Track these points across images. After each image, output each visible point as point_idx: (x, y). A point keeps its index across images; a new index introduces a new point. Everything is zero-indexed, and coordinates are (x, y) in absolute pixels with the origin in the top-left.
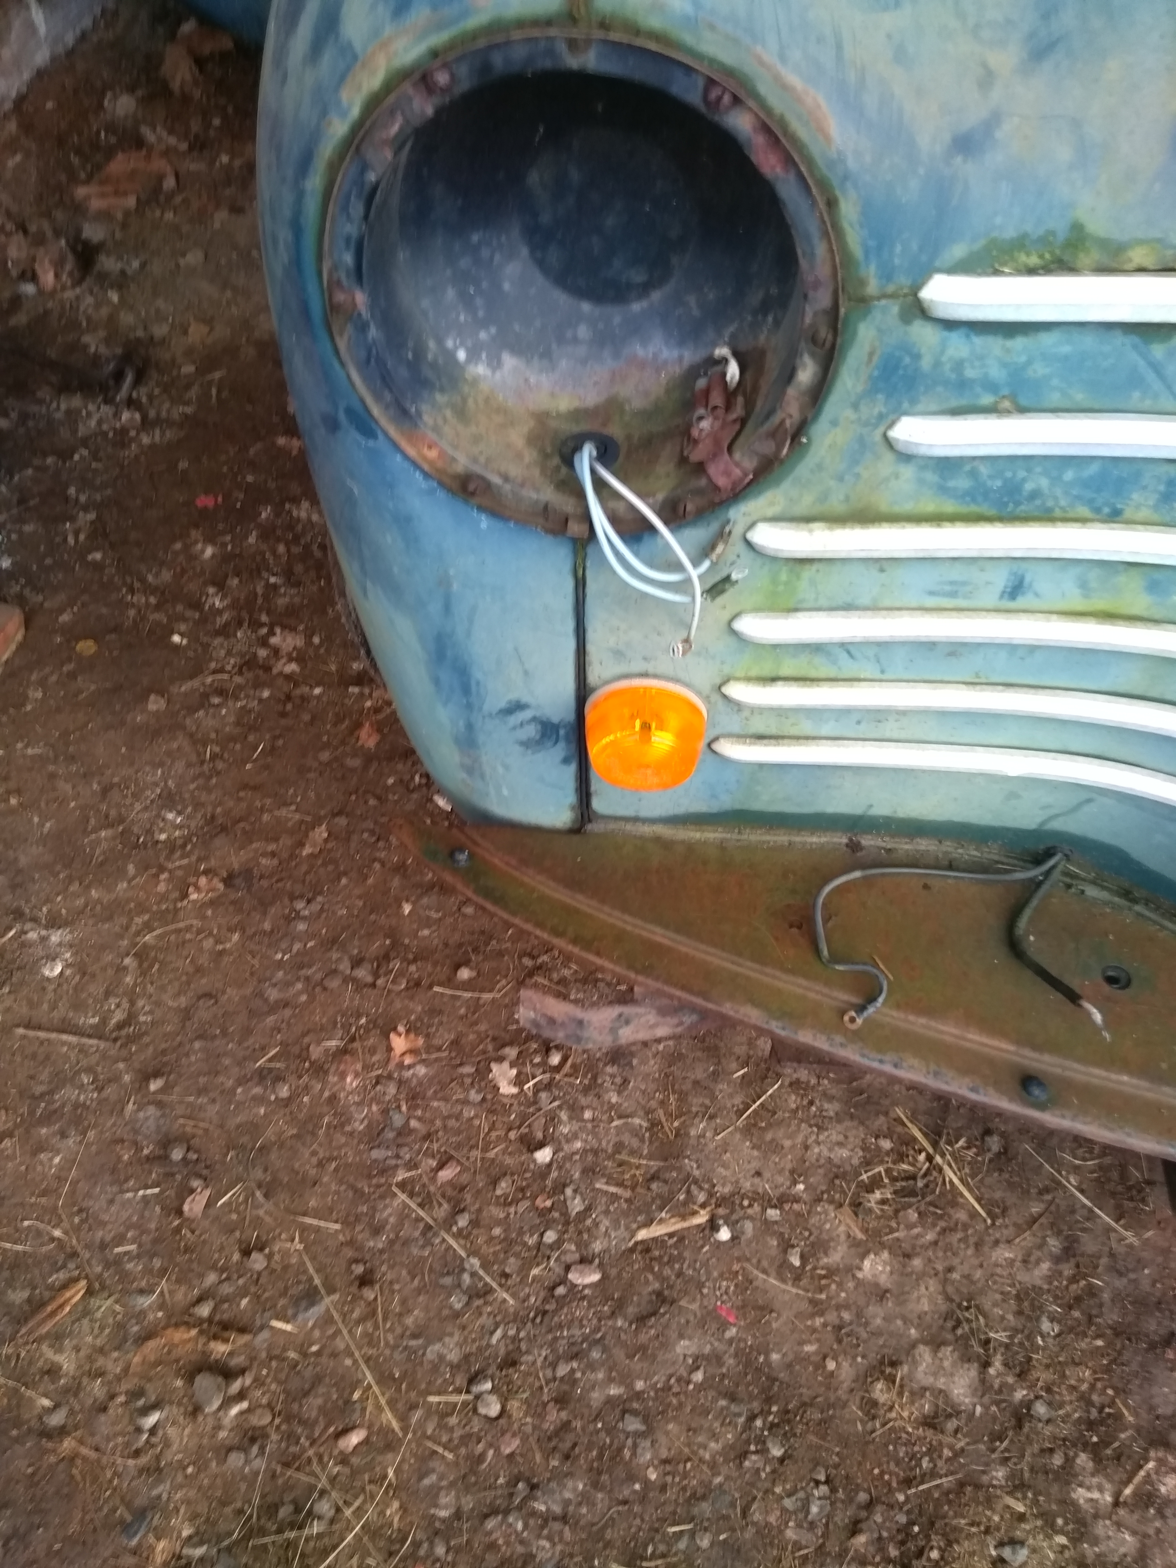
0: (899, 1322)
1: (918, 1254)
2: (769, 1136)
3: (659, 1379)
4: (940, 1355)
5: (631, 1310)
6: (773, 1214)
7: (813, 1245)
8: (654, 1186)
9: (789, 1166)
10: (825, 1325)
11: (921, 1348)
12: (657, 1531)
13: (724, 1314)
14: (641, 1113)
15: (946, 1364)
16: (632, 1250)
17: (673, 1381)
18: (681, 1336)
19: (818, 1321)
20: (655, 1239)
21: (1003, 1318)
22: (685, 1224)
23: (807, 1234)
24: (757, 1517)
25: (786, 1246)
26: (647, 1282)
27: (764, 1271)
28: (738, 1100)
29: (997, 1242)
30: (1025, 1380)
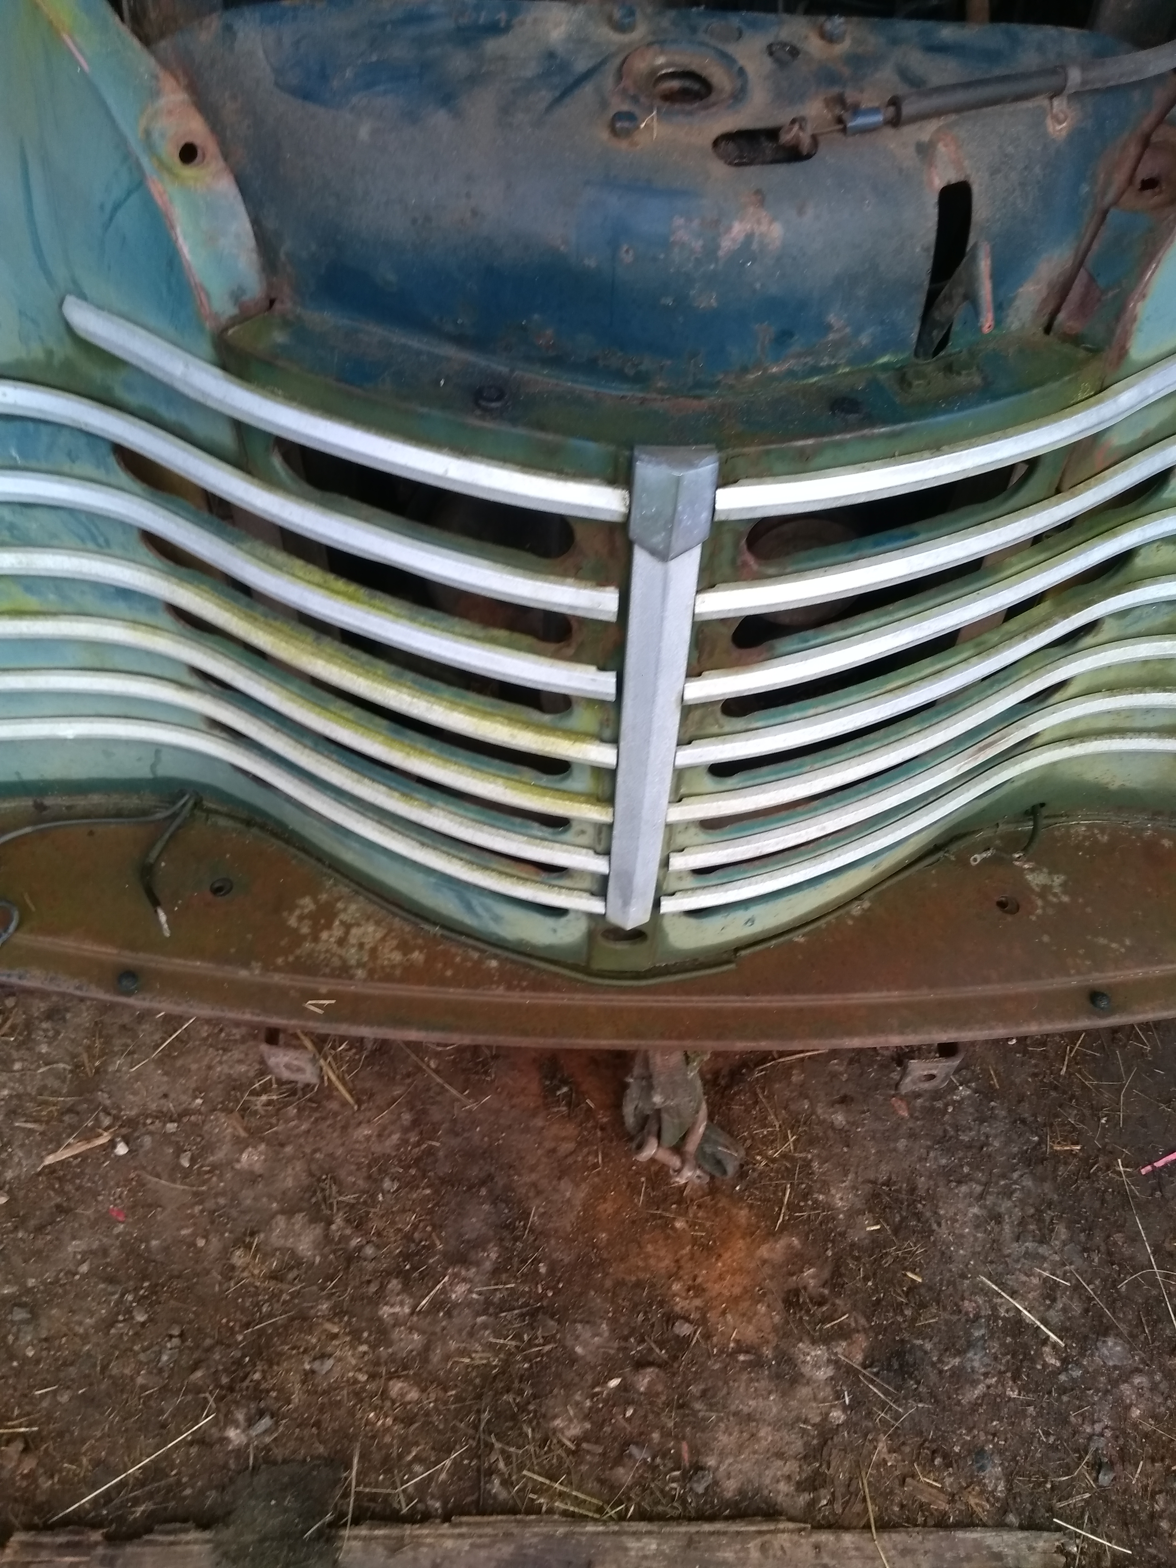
0: (265, 1200)
1: (290, 1143)
2: (179, 1063)
3: (49, 1277)
4: (293, 1221)
5: (32, 1223)
6: (171, 1127)
7: (203, 1148)
8: (66, 1118)
9: (193, 1086)
10: (202, 1211)
11: (279, 1217)
12: (25, 1396)
13: (114, 1214)
14: (67, 1059)
15: (297, 1227)
16: (39, 1174)
17: (62, 1274)
18: (74, 1238)
19: (197, 1209)
20: (61, 1162)
21: (354, 1183)
22: (89, 1146)
23: (199, 1139)
24: (115, 1372)
25: (179, 1151)
26: (50, 1198)
27: (158, 1176)
28: (157, 1037)
29: (360, 1123)
30: (361, 1230)
